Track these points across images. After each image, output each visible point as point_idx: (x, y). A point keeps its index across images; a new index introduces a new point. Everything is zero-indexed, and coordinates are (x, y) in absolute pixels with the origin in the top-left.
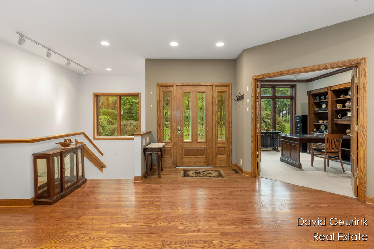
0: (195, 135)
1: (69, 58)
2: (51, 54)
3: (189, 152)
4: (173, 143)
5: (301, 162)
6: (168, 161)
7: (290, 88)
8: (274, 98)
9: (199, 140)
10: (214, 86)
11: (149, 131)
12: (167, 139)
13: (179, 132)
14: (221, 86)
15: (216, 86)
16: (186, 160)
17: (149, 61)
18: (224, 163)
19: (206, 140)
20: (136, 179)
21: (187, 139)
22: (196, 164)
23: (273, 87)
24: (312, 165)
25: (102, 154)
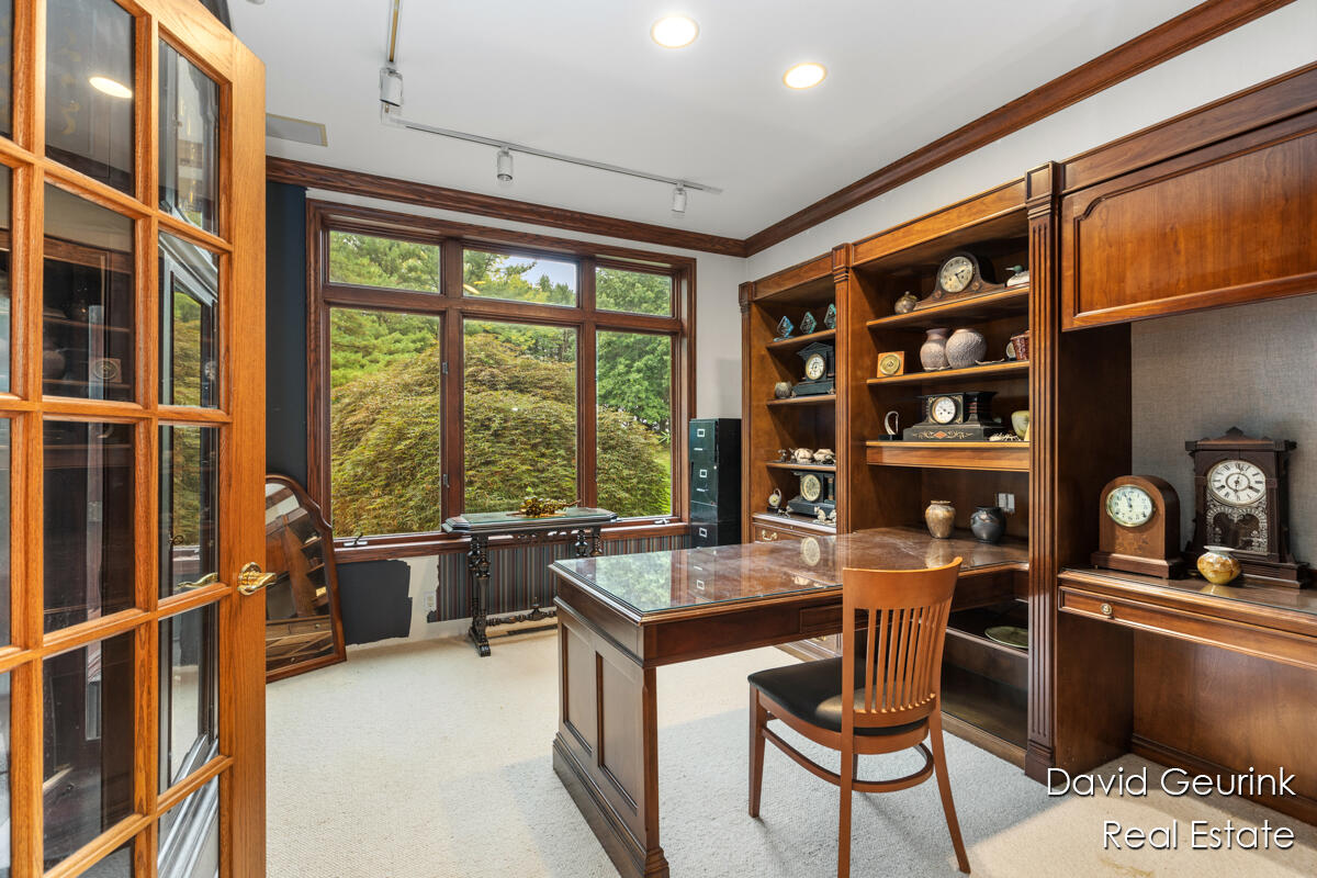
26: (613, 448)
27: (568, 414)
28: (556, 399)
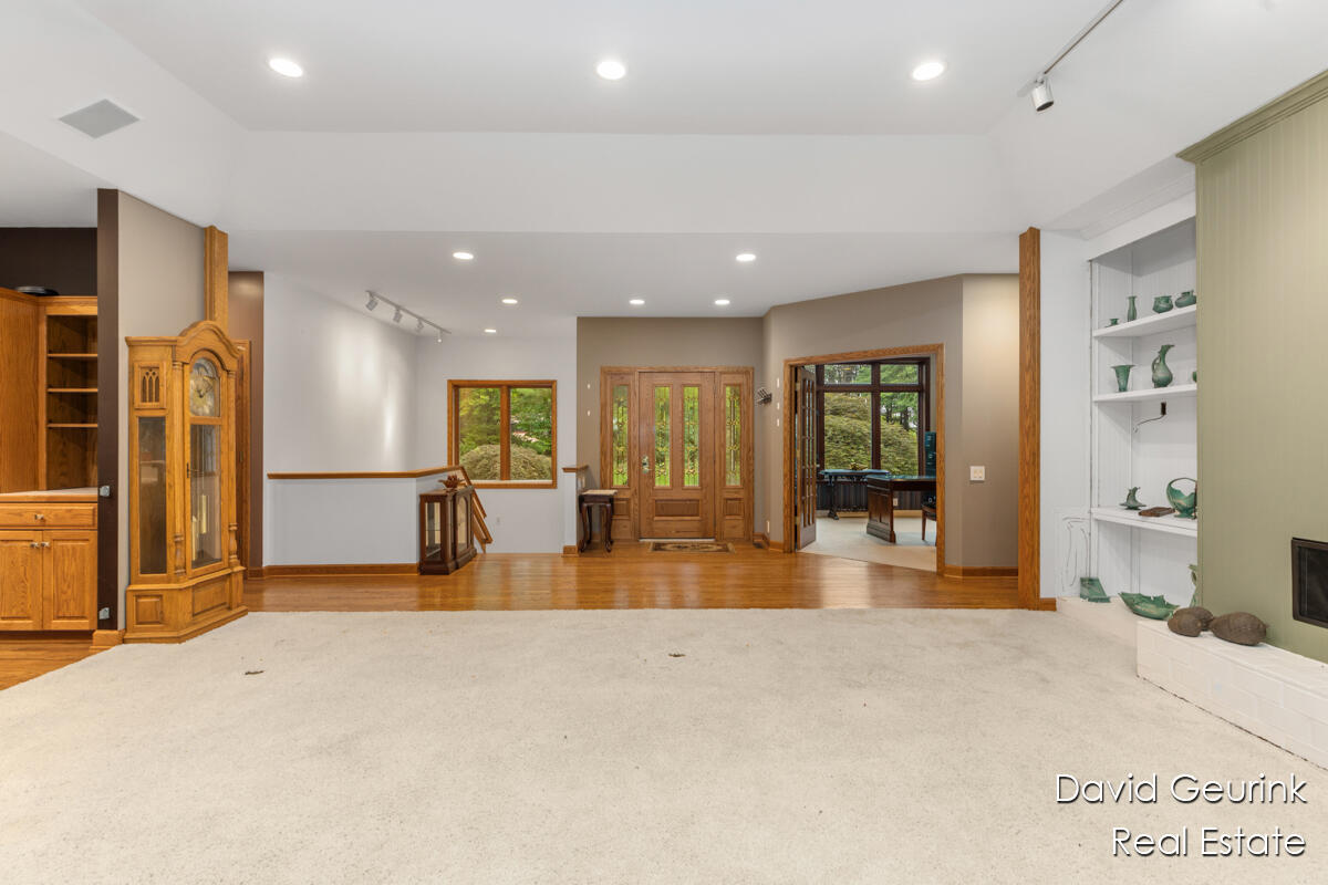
0: (677, 476)
1: (421, 315)
2: (401, 316)
3: (666, 507)
4: (633, 490)
5: (895, 530)
6: (622, 528)
7: (916, 366)
8: (875, 389)
9: (686, 484)
10: (718, 374)
11: (585, 464)
12: (619, 480)
13: (646, 468)
14: (733, 373)
15: (721, 373)
16: (661, 525)
17: (584, 322)
18: (739, 532)
19: (701, 484)
20: (567, 550)
21: (663, 481)
22: (680, 533)
23: (875, 364)
24: (923, 539)
25: (485, 515)
26: (890, 445)
27: (866, 427)
28: (858, 418)
